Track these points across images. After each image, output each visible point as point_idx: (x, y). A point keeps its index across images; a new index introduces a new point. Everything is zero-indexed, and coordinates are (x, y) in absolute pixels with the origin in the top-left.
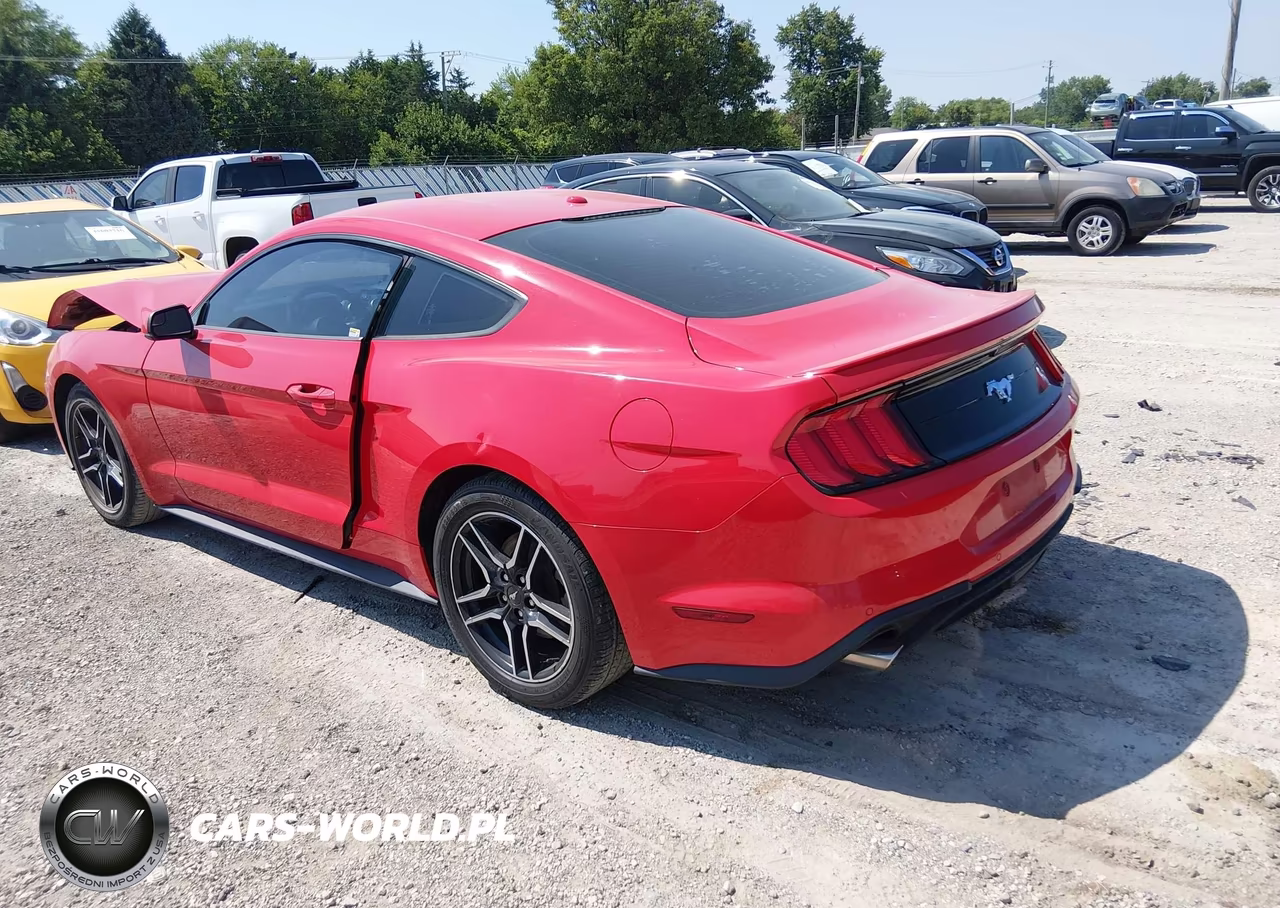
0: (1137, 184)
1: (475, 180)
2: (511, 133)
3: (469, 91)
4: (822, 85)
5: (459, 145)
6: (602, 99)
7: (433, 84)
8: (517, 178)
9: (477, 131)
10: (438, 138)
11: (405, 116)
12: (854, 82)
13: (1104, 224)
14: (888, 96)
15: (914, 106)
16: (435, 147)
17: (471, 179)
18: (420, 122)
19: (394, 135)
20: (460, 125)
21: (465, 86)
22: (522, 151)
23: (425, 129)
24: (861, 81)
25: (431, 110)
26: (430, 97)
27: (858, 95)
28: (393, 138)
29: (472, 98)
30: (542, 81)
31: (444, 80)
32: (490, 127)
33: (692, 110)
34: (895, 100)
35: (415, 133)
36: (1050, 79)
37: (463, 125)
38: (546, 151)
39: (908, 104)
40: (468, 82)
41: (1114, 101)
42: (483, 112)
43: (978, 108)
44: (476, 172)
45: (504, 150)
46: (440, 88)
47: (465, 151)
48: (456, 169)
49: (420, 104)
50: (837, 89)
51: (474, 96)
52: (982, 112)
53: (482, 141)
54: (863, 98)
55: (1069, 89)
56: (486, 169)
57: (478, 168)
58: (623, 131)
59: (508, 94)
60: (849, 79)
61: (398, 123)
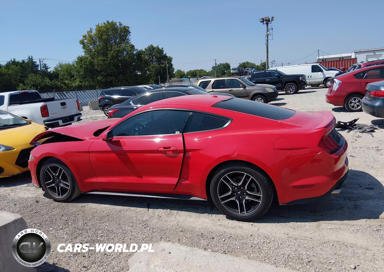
0: (268, 89)
1: (64, 96)
2: (64, 82)
3: (49, 70)
4: (156, 66)
5: (47, 86)
6: (101, 72)
7: (37, 68)
8: (77, 95)
9: (53, 82)
10: (40, 84)
11: (28, 78)
12: (165, 66)
13: (261, 100)
14: (174, 69)
15: (181, 72)
16: (39, 87)
17: (62, 96)
18: (33, 80)
19: (24, 84)
20: (47, 80)
21: (47, 68)
22: (68, 87)
23: (35, 82)
24: (168, 66)
25: (37, 76)
26: (36, 72)
27: (167, 69)
28: (24, 85)
29: (50, 72)
30: (81, 67)
31: (41, 67)
32: (57, 80)
33: (129, 74)
34: (175, 70)
35: (32, 83)
36: (216, 64)
37: (48, 80)
38: (76, 87)
39: (179, 71)
40: (48, 67)
41: (236, 69)
42: (54, 76)
43: (198, 72)
44: (64, 94)
45: (62, 87)
46: (39, 69)
47: (49, 88)
48: (58, 93)
49: (33, 74)
50: (161, 68)
51: (51, 71)
52: (199, 73)
53: (55, 85)
54: (169, 70)
55: (220, 66)
56: (67, 93)
57: (64, 93)
58: (109, 80)
59: (60, 71)
60: (164, 65)
61: (26, 80)
